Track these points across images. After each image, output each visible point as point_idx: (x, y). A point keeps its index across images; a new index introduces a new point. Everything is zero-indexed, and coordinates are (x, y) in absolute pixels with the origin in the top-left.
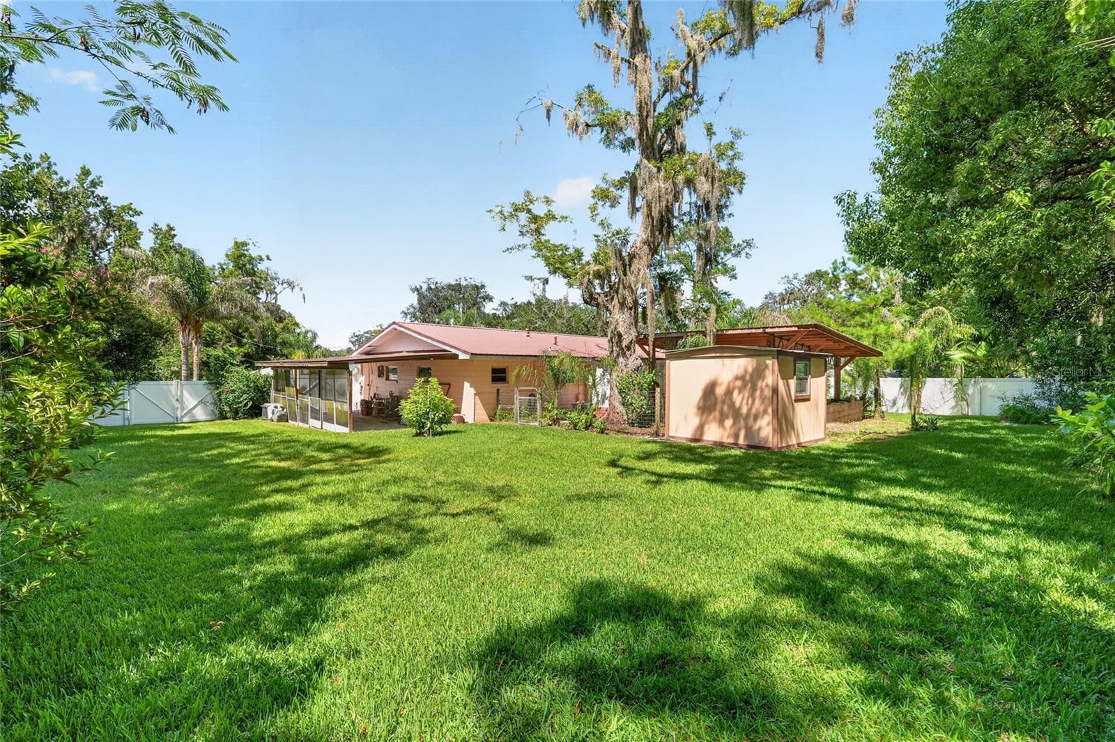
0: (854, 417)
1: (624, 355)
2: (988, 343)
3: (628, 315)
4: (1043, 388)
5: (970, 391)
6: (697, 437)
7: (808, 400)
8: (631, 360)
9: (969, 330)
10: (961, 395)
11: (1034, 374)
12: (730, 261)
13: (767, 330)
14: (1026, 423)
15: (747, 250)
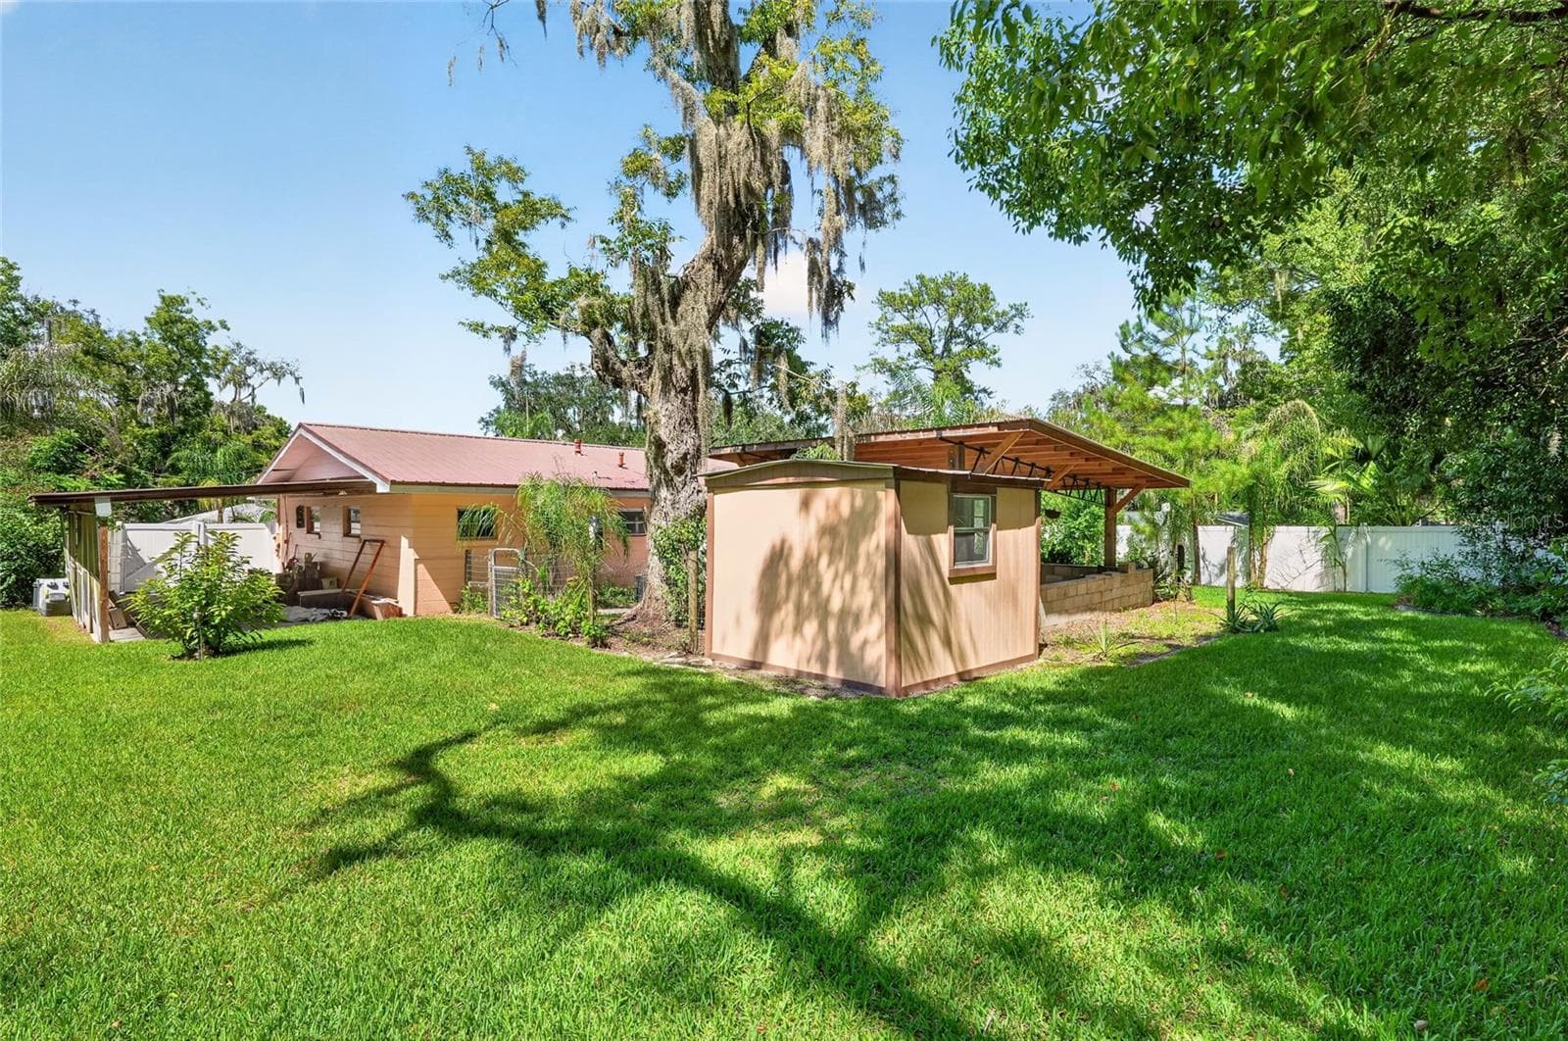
0: (1133, 600)
1: (670, 483)
2: (1380, 464)
3: (677, 403)
4: (1474, 544)
5: (1349, 551)
6: (759, 659)
7: (992, 576)
8: (683, 494)
9: (1345, 441)
10: (1334, 557)
11: (1459, 519)
12: (991, 338)
13: (947, 434)
14: (1444, 611)
15: (1017, 320)
